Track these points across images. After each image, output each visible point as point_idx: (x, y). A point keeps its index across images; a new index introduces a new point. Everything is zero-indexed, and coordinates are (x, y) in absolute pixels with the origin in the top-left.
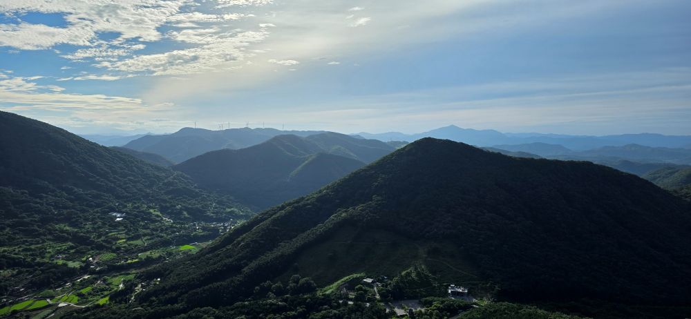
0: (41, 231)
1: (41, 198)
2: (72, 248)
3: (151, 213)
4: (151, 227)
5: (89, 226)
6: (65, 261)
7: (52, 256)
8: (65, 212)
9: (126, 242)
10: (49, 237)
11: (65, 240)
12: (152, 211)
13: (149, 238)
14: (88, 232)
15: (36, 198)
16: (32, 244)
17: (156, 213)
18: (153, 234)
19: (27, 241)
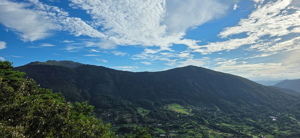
0: (241, 120)
1: (240, 107)
2: (254, 129)
3: (290, 119)
4: (291, 126)
5: (260, 121)
6: (251, 135)
7: (246, 132)
8: (250, 113)
9: (278, 131)
10: (244, 123)
11: (250, 126)
12: (291, 117)
13: (291, 131)
14: (260, 123)
15: (238, 106)
16: (238, 125)
17: (294, 119)
18: (293, 130)
19: (236, 124)
